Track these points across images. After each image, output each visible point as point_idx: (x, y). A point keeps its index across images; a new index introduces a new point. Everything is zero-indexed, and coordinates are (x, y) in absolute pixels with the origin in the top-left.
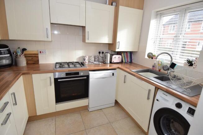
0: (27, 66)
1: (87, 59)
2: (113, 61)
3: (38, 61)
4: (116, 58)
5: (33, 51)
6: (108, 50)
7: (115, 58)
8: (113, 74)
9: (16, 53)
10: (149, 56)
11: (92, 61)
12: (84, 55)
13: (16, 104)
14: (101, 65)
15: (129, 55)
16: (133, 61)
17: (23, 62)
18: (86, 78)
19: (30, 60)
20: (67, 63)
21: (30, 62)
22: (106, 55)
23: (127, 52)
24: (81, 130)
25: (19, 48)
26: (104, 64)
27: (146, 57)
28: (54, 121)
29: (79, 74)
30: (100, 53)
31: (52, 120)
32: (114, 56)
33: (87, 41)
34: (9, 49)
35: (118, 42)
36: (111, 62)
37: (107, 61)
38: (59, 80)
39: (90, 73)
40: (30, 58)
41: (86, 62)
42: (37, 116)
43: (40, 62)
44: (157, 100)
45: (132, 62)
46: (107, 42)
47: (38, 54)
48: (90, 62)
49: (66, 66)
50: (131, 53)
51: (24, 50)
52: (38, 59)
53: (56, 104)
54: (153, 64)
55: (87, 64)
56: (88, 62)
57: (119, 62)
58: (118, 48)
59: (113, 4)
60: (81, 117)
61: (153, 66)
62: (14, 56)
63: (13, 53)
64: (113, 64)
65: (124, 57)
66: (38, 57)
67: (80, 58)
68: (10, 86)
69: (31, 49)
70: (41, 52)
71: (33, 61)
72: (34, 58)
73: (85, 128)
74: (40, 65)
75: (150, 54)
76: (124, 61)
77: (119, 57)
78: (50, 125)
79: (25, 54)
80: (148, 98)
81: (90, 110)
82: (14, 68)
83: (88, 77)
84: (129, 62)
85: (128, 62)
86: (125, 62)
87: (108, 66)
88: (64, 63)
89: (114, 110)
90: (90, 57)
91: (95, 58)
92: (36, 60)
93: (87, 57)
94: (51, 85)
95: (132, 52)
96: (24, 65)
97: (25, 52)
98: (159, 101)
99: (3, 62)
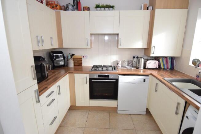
0: (74, 67)
1: (120, 63)
2: (148, 67)
3: (82, 63)
4: (152, 64)
5: (79, 56)
6: (143, 55)
7: (150, 63)
8: (144, 81)
9: (68, 57)
10: (194, 63)
11: (125, 66)
12: (118, 60)
13: (60, 94)
14: (133, 70)
15: (169, 60)
16: (175, 68)
17: (71, 64)
18: (115, 81)
19: (76, 63)
20: (102, 66)
21: (76, 64)
22: (139, 60)
23: (166, 57)
24: (107, 127)
25: (70, 53)
26: (137, 70)
27: (191, 64)
28: (87, 114)
29: (109, 77)
30: (134, 57)
31: (86, 112)
32: (148, 62)
33: (119, 47)
34: (63, 54)
35: (153, 47)
36: (145, 68)
37: (141, 66)
38: (92, 80)
39: (120, 76)
40: (77, 61)
41: (119, 66)
42: (75, 106)
43: (83, 65)
44: (187, 117)
45: (173, 68)
46: (141, 47)
47: (82, 58)
48: (123, 66)
49: (100, 69)
50: (172, 58)
51: (73, 55)
52: (82, 62)
53: (90, 100)
54: (198, 73)
55: (120, 68)
56: (122, 66)
57: (155, 68)
58: (153, 53)
59: (149, 8)
60: (109, 116)
61: (197, 76)
62: (66, 59)
63: (66, 57)
64: (147, 70)
65: (163, 62)
66: (82, 60)
67: (114, 62)
68: (57, 80)
69: (78, 54)
70: (84, 57)
71: (78, 63)
72: (79, 61)
73: (110, 127)
74: (83, 67)
75: (196, 61)
76: (162, 67)
77: (155, 63)
78: (84, 116)
79: (73, 58)
80: (177, 113)
81: (119, 112)
82: (66, 68)
83: (117, 80)
84: (170, 69)
85: (168, 68)
86: (164, 69)
87: (142, 72)
88: (100, 66)
89: (145, 119)
90: (123, 62)
91: (128, 63)
92: (80, 63)
93: (121, 61)
94: (87, 84)
95: (174, 57)
96: (72, 66)
97: (73, 57)
98: (189, 119)
99: (59, 63)
